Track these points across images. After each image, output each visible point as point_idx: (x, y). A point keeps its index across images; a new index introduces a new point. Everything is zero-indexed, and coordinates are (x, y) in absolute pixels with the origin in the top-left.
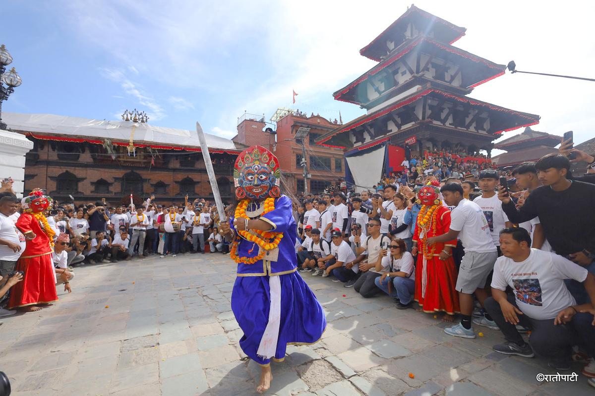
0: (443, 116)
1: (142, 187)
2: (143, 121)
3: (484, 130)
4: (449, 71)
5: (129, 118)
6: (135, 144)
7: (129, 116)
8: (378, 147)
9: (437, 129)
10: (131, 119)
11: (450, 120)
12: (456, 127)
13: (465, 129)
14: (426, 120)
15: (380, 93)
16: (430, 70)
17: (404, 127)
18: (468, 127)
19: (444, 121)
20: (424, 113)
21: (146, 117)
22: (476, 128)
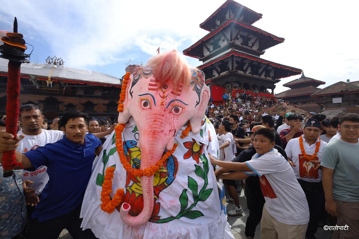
0: (245, 68)
1: (58, 107)
2: (60, 64)
3: (270, 77)
4: (251, 40)
5: (51, 62)
6: (52, 79)
7: (51, 60)
9: (240, 76)
10: (52, 62)
11: (249, 71)
12: (253, 75)
13: (258, 76)
14: (234, 70)
15: (210, 52)
16: (239, 39)
17: (222, 74)
18: (260, 75)
19: (245, 71)
20: (232, 66)
21: (63, 61)
22: (265, 76)
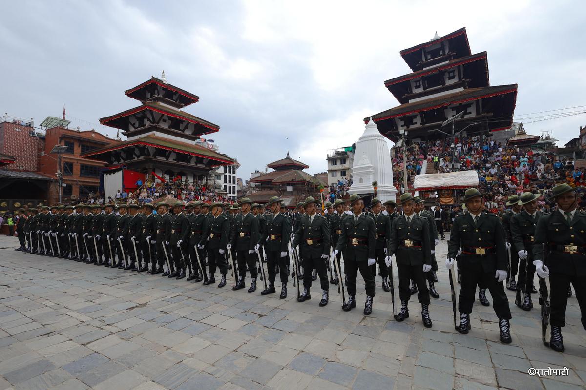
0: (167, 154)
3: (204, 164)
4: (184, 123)
8: (117, 170)
11: (173, 158)
12: (178, 162)
13: (186, 163)
15: (135, 128)
16: (167, 121)
17: (140, 158)
19: (167, 158)
22: (196, 163)
